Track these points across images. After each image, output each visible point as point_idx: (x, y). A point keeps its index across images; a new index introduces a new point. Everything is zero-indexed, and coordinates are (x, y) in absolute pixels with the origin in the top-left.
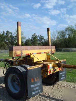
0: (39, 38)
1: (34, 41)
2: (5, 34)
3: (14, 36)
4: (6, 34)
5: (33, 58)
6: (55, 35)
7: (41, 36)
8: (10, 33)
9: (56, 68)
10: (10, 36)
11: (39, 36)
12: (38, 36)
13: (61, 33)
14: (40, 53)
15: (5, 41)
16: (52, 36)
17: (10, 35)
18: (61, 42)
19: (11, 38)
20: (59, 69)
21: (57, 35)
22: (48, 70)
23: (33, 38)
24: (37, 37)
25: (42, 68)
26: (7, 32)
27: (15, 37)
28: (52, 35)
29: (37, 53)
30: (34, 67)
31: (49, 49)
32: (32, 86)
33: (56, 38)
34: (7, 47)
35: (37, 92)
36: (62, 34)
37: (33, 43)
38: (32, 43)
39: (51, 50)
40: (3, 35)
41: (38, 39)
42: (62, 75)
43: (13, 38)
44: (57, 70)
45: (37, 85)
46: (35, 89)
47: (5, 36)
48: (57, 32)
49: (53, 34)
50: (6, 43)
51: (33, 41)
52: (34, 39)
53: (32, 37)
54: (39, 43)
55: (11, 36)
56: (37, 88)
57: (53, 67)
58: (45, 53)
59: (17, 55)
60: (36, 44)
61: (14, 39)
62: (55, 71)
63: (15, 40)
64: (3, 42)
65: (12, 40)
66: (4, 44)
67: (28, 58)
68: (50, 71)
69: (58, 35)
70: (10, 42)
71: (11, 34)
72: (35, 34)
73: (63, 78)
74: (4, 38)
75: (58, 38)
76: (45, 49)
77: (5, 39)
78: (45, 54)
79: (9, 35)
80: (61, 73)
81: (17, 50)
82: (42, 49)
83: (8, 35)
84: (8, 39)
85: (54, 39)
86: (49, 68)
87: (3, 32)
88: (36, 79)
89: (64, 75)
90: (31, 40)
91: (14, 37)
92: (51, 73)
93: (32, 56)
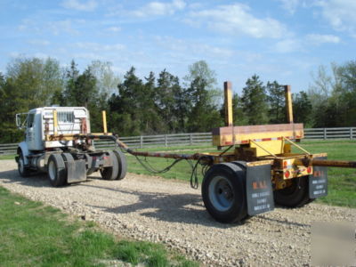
0: (272, 90)
1: (253, 103)
2: (156, 84)
3: (187, 88)
4: (160, 81)
5: (255, 149)
6: (329, 79)
7: (277, 86)
8: (172, 77)
9: (302, 168)
10: (173, 88)
11: (269, 85)
12: (265, 84)
13: (347, 72)
14: (270, 139)
15: (156, 105)
16: (317, 83)
17: (171, 86)
18: (350, 104)
19: (176, 95)
20: (309, 171)
21: (336, 79)
22: (285, 170)
23: (250, 93)
24: (262, 89)
25: (273, 167)
26: (161, 75)
27: (189, 90)
28: (317, 79)
29: (264, 140)
30: (257, 164)
31: (287, 130)
32: (255, 195)
33: (330, 89)
34: (163, 124)
35: (264, 207)
36: (351, 75)
37: (249, 110)
38: (244, 110)
39: (294, 134)
40: (149, 85)
41: (268, 94)
42: (316, 185)
43: (180, 94)
44: (304, 171)
45: (262, 195)
46: (259, 202)
47: (156, 89)
48: (334, 69)
49: (320, 76)
50: (160, 112)
51: (249, 101)
52: (251, 96)
53: (244, 89)
54: (270, 107)
55: (177, 90)
56: (263, 201)
57: (295, 166)
58: (279, 139)
59: (226, 143)
60: (260, 112)
61: (183, 97)
62: (298, 173)
63: (187, 102)
64: (151, 110)
65: (180, 101)
66: (152, 115)
67: (245, 149)
68: (288, 172)
69: (339, 81)
70: (171, 107)
71: (174, 83)
72: (254, 78)
73: (321, 192)
74: (153, 95)
75: (338, 89)
76: (281, 130)
77: (158, 98)
78: (280, 141)
79: (168, 84)
80: (314, 182)
81: (226, 133)
82: (274, 130)
83: (165, 87)
84: (165, 98)
85: (322, 93)
86: (285, 167)
87: (151, 76)
88: (261, 184)
89: (321, 187)
90: (243, 100)
91: (185, 92)
92: (291, 176)
93: (253, 145)
